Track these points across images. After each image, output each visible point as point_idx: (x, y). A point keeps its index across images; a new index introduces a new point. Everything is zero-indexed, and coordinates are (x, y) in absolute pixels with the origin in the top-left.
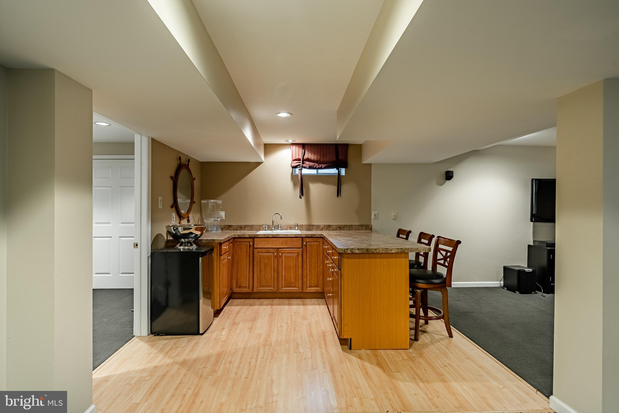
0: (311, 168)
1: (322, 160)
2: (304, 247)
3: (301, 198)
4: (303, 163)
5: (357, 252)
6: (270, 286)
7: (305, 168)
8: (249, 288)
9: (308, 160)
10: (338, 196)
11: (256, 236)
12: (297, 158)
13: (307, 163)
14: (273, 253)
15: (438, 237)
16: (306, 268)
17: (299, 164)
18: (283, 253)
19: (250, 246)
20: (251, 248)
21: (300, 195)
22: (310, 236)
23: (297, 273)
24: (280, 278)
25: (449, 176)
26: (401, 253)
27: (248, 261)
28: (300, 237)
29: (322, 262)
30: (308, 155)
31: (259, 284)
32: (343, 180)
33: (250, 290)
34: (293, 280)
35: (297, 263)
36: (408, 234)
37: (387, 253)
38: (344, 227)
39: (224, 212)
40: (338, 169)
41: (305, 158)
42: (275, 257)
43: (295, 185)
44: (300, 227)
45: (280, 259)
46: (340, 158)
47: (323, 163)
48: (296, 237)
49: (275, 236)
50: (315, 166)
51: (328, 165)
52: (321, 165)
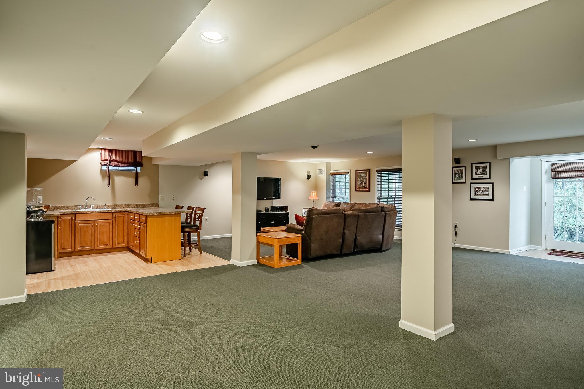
0: (115, 166)
1: (124, 161)
2: (114, 219)
3: (109, 186)
4: (110, 163)
5: (156, 214)
6: (88, 246)
7: (111, 166)
8: (71, 249)
9: (114, 161)
10: (136, 185)
11: (77, 213)
12: (105, 159)
13: (113, 163)
14: (91, 223)
15: (196, 207)
16: (115, 232)
17: (107, 163)
18: (98, 223)
19: (72, 220)
20: (73, 221)
21: (108, 184)
22: (118, 211)
23: (109, 236)
24: (96, 240)
25: (206, 174)
26: (177, 214)
27: (70, 230)
28: (111, 212)
29: (126, 227)
30: (113, 157)
31: (79, 245)
32: (139, 175)
33: (72, 250)
34: (106, 240)
35: (109, 229)
36: (181, 208)
37: (170, 214)
38: (140, 205)
39: (42, 197)
40: (136, 168)
41: (111, 159)
42: (92, 226)
43: (103, 177)
44: (107, 206)
45: (96, 228)
46: (137, 160)
47: (125, 163)
48: (108, 212)
49: (92, 212)
50: (119, 165)
51: (128, 164)
52: (124, 164)
